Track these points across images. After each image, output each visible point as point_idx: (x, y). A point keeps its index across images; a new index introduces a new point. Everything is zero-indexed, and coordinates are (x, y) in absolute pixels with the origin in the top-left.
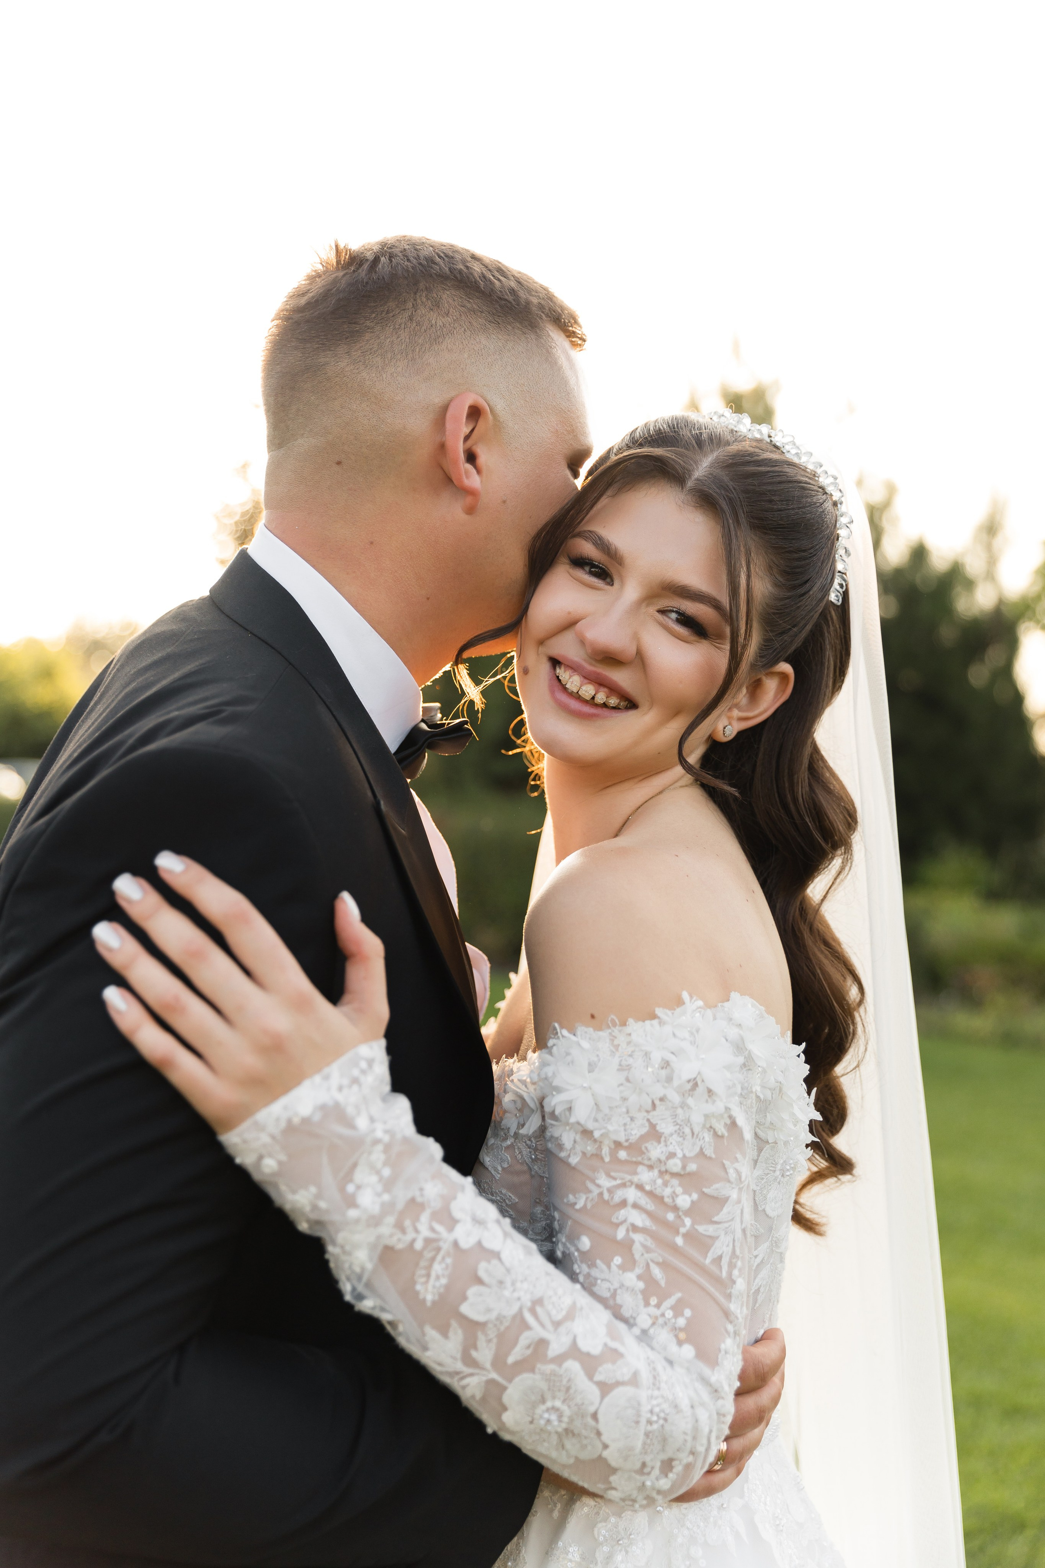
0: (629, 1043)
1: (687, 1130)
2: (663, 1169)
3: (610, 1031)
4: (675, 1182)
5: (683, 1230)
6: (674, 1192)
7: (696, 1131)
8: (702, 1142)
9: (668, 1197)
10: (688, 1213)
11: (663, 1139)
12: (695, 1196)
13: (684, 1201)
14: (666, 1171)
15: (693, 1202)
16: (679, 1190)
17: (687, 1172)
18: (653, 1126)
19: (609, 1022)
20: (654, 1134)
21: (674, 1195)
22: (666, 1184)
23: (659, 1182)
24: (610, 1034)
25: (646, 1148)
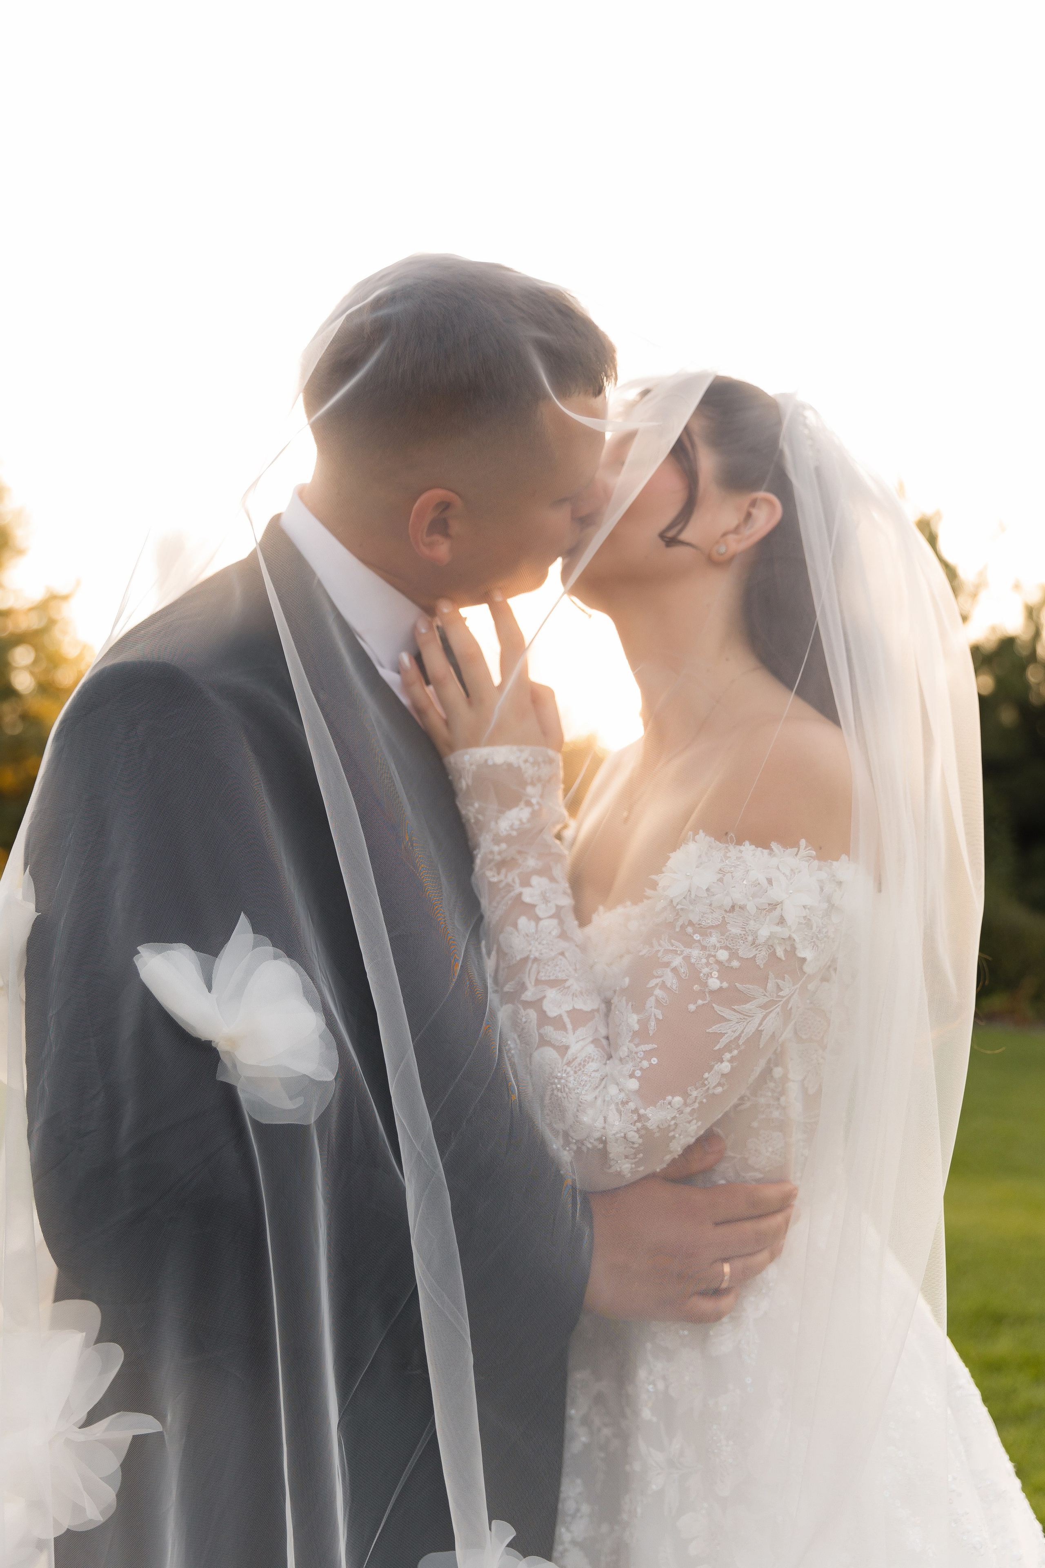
0: (738, 858)
1: (750, 938)
2: (713, 953)
3: (727, 845)
4: (716, 967)
5: (700, 1002)
6: (711, 973)
7: (757, 942)
8: (757, 952)
9: (704, 975)
10: (711, 992)
11: (727, 934)
12: (725, 985)
13: (714, 983)
14: (714, 956)
15: (721, 989)
16: (715, 974)
17: (730, 966)
18: (724, 923)
19: (728, 839)
20: (722, 927)
21: (710, 975)
22: (708, 964)
23: (704, 961)
24: (727, 847)
25: (711, 934)
